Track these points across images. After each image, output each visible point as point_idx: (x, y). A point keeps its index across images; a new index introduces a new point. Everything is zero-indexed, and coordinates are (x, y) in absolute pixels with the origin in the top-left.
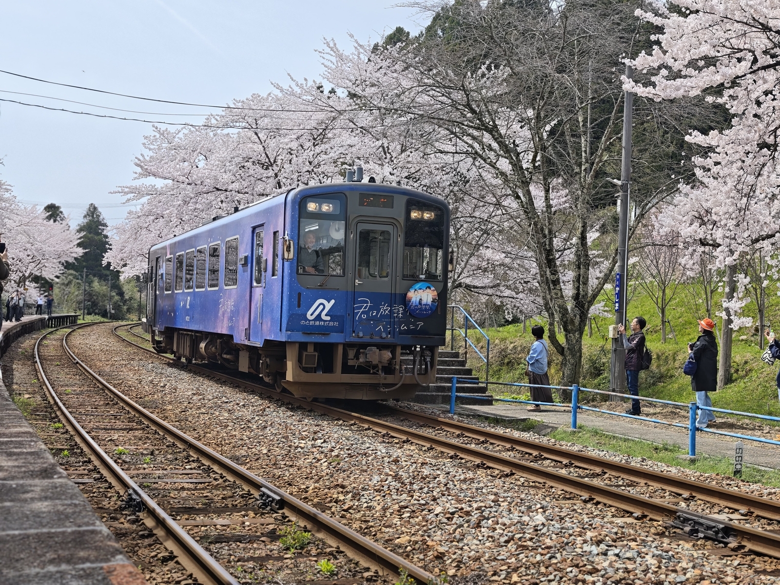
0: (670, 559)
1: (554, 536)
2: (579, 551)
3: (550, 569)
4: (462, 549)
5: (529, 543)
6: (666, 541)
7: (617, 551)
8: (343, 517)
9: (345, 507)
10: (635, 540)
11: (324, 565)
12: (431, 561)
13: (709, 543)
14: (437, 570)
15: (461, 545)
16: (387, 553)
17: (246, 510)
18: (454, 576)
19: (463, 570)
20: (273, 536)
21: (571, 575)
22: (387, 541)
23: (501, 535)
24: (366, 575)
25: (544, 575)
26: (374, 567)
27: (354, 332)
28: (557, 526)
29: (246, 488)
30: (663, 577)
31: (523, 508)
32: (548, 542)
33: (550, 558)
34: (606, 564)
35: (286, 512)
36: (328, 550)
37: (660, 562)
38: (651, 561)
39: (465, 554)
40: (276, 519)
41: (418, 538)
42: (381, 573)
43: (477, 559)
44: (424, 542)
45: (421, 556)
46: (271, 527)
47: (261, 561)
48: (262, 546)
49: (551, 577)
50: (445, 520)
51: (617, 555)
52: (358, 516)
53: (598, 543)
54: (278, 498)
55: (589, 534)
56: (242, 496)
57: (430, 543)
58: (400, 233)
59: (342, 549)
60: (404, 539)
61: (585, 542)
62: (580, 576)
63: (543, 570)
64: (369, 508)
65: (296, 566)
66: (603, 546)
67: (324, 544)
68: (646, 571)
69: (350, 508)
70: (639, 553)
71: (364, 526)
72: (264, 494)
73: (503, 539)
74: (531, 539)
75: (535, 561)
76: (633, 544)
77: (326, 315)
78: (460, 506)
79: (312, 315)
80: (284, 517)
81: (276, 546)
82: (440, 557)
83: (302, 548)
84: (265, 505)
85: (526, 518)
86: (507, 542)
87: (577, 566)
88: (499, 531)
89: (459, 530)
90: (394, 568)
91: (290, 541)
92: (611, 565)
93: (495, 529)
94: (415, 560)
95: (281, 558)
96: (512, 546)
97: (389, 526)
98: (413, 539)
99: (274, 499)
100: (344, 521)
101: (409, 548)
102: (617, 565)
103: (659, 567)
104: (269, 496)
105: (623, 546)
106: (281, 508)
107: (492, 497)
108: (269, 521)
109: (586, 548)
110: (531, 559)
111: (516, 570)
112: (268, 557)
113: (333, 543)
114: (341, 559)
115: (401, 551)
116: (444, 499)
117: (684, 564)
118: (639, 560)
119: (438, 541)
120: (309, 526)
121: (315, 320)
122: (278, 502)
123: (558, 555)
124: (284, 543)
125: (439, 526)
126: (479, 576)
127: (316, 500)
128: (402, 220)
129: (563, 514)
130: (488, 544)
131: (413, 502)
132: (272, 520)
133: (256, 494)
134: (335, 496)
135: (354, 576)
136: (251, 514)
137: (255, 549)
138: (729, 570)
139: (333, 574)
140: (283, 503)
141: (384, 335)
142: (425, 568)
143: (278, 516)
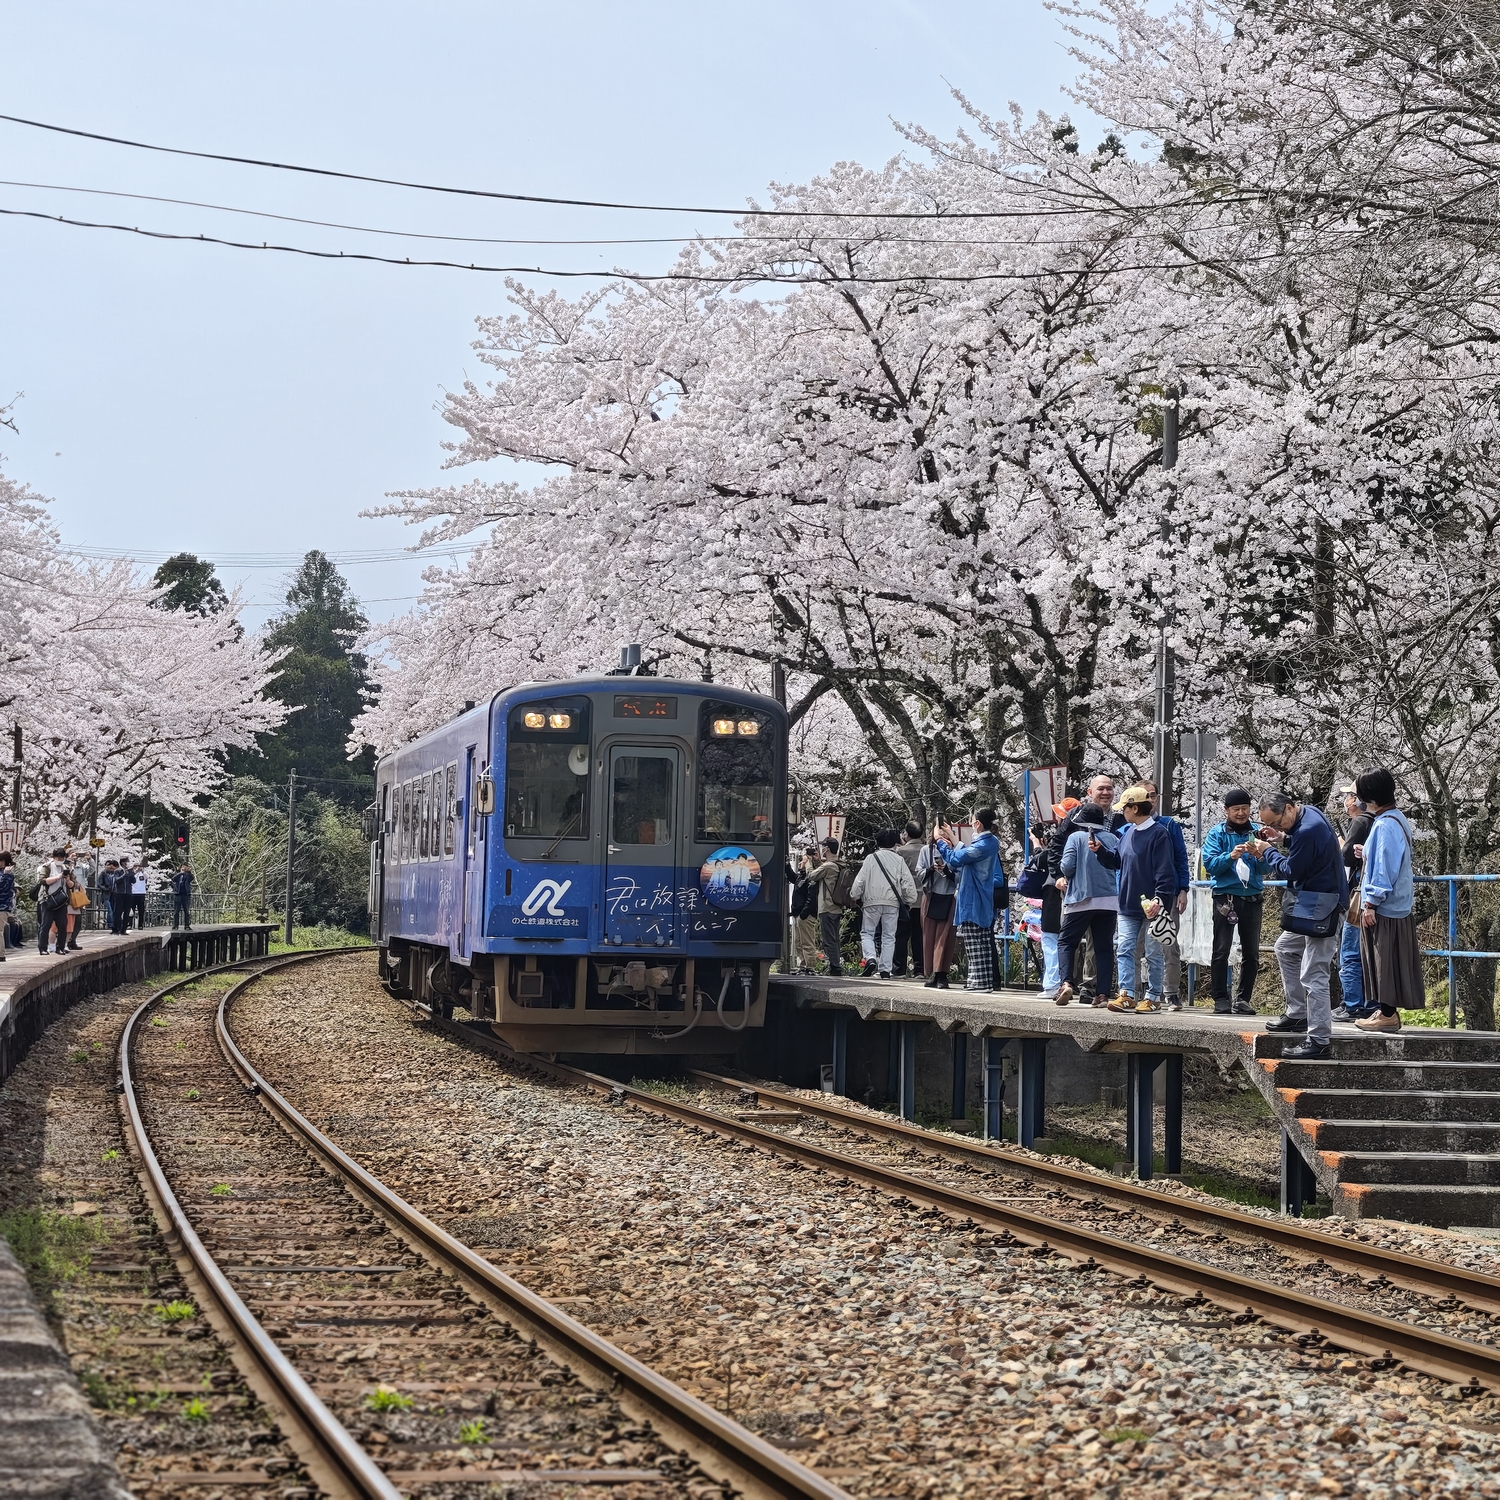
27: (606, 935)
58: (690, 762)
77: (556, 907)
79: (531, 907)
141: (660, 941)
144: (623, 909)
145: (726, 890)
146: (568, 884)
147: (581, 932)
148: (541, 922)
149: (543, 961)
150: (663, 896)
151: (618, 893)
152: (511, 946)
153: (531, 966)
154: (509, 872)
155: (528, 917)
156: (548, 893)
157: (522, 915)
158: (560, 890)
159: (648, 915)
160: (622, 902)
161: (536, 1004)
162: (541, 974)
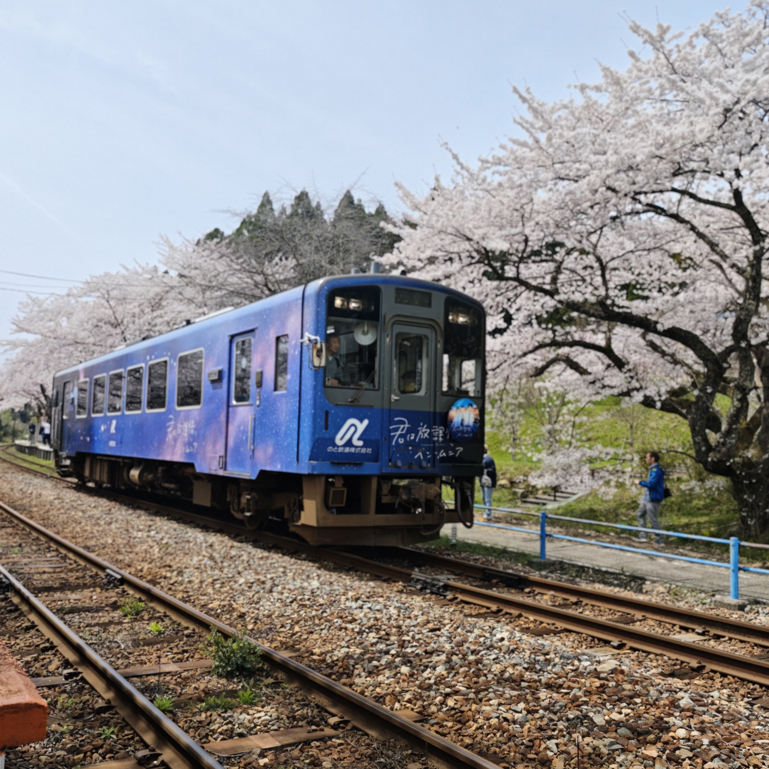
0: (406, 609)
1: (325, 597)
2: (343, 606)
3: (322, 621)
4: (258, 609)
5: (307, 602)
6: (404, 596)
7: (369, 605)
8: (170, 589)
9: (172, 582)
10: (382, 597)
11: (153, 627)
12: (236, 619)
13: (433, 596)
14: (239, 626)
15: (257, 606)
16: (202, 615)
17: (94, 587)
18: (253, 629)
19: (259, 624)
20: (115, 606)
21: (337, 624)
22: (203, 606)
23: (288, 598)
24: (186, 632)
25: (319, 625)
26: (192, 627)
27: (390, 460)
28: (328, 588)
29: (94, 570)
30: (401, 622)
31: (304, 577)
32: (321, 601)
33: (323, 613)
34: (361, 615)
35: (125, 587)
36: (157, 615)
37: (399, 612)
38: (393, 611)
39: (261, 613)
40: (117, 593)
41: (226, 603)
42: (197, 631)
43: (269, 616)
44: (230, 605)
45: (228, 616)
46: (113, 599)
47: (105, 626)
48: (106, 614)
49: (323, 627)
50: (246, 588)
51: (370, 608)
52: (181, 588)
53: (357, 600)
54: (119, 577)
55: (350, 594)
56: (91, 577)
57: (235, 606)
58: (439, 338)
59: (168, 613)
60: (215, 604)
61: (347, 599)
62: (344, 625)
63: (317, 621)
64: (190, 582)
65: (132, 628)
66: (360, 602)
67: (154, 610)
68: (389, 619)
69: (176, 582)
70: (385, 606)
71: (185, 595)
72: (108, 575)
73: (288, 601)
74: (309, 599)
75: (311, 615)
76: (381, 600)
77: (359, 439)
78: (257, 577)
79: (342, 438)
80: (124, 591)
81: (117, 614)
82: (242, 616)
83: (137, 614)
84: (109, 582)
85: (305, 584)
86: (292, 602)
87: (341, 617)
88: (286, 595)
89: (257, 595)
90: (206, 626)
91: (127, 609)
92: (365, 616)
93: (282, 593)
94: (224, 619)
95: (120, 623)
96: (295, 605)
97: (205, 595)
98: (223, 603)
99: (116, 579)
100: (170, 592)
101: (219, 611)
102: (370, 615)
103: (399, 616)
104: (112, 576)
105: (374, 601)
106: (122, 584)
107: (281, 570)
108: (112, 595)
109: (348, 604)
110: (309, 614)
111: (297, 623)
112: (111, 623)
113: (161, 609)
114: (167, 621)
115: (213, 613)
116: (246, 572)
117: (416, 612)
118: (385, 611)
119: (241, 604)
120: (143, 598)
121: (345, 446)
122: (119, 580)
123: (328, 610)
124: (123, 611)
125: (242, 593)
126: (270, 629)
127: (149, 578)
128: (441, 321)
129: (332, 580)
130: (278, 605)
131: (223, 575)
132: (114, 594)
133: (102, 575)
134: (164, 574)
135: (177, 633)
136: (98, 590)
137: (100, 617)
138: (446, 615)
139: (160, 633)
140: (123, 581)
141: (424, 464)
142: (230, 625)
143: (119, 590)
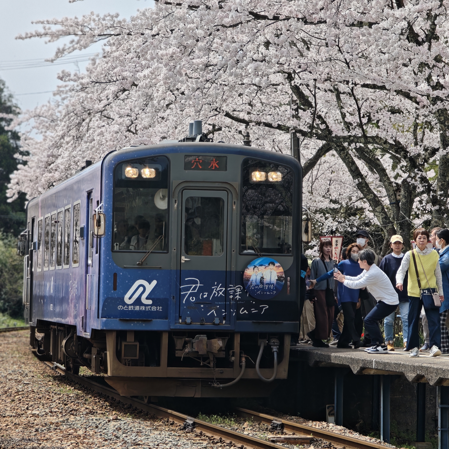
27: (180, 317)
58: (235, 199)
77: (147, 298)
79: (130, 299)
121: (134, 304)
128: (237, 184)
141: (217, 321)
144: (193, 300)
145: (261, 286)
146: (154, 282)
147: (164, 315)
148: (137, 308)
149: (138, 334)
150: (218, 290)
151: (188, 289)
152: (117, 325)
153: (130, 338)
154: (115, 275)
155: (128, 305)
156: (141, 289)
157: (124, 304)
158: (150, 287)
159: (209, 304)
160: (191, 295)
161: (135, 363)
162: (138, 344)
